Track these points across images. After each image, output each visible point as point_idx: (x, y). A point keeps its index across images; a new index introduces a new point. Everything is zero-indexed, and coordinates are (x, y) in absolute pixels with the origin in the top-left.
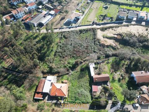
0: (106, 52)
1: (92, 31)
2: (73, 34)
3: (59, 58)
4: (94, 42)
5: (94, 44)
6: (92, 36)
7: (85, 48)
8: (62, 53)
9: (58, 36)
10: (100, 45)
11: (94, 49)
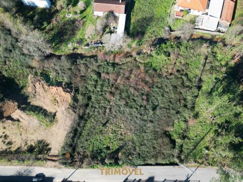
0: (70, 69)
1: (79, 153)
2: (143, 148)
3: (189, 73)
4: (87, 105)
5: (89, 98)
6: (85, 133)
7: (119, 92)
8: (183, 83)
9: (195, 147)
10: (77, 91)
11: (96, 81)
